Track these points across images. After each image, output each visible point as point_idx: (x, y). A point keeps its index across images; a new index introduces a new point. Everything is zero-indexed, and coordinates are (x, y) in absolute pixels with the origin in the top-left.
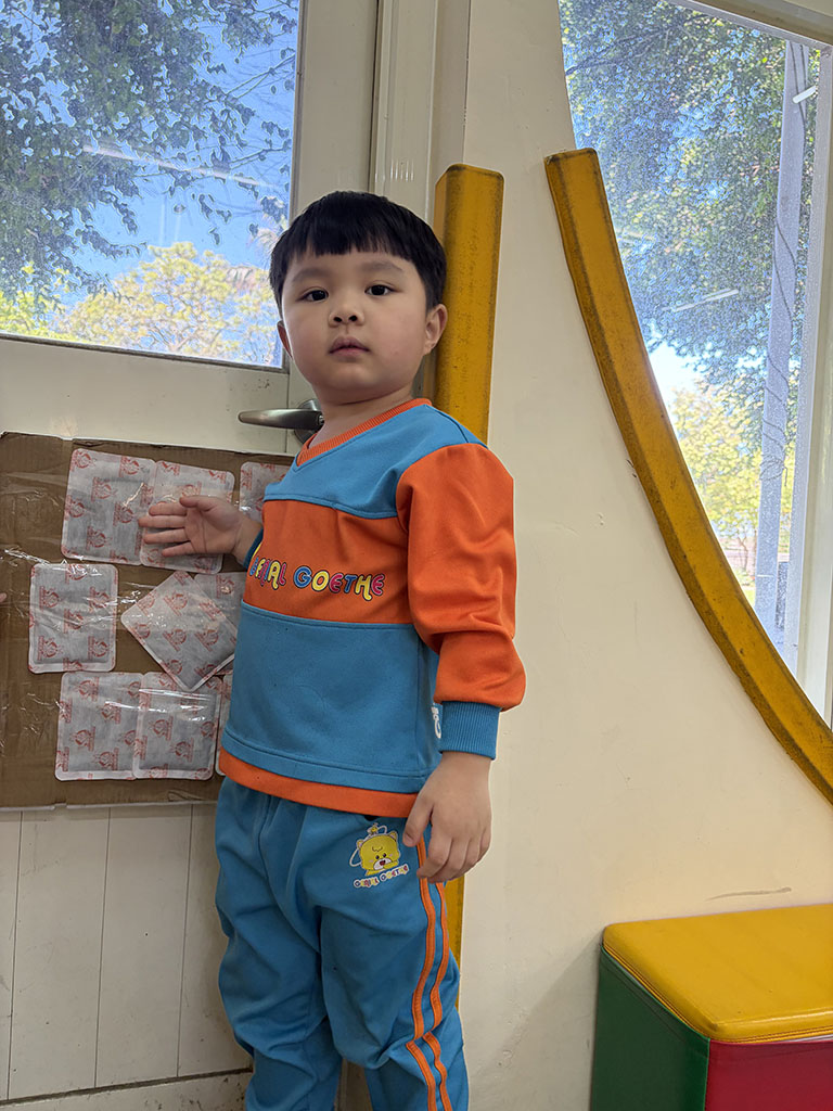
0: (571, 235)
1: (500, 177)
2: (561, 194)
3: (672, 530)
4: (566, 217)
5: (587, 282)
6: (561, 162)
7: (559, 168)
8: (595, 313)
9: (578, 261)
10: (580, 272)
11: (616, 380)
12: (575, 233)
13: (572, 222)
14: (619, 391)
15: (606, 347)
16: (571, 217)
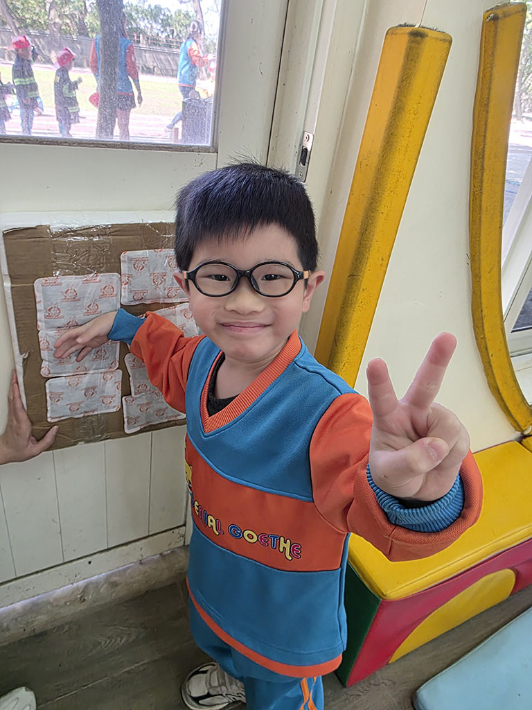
0: (487, 91)
1: (450, 42)
2: (490, 52)
3: (480, 297)
4: (488, 75)
5: (485, 132)
6: (500, 21)
7: (496, 28)
8: (483, 158)
9: (485, 113)
10: (483, 123)
11: (481, 206)
12: (490, 89)
13: (490, 80)
14: (480, 213)
15: (482, 182)
16: (491, 76)
